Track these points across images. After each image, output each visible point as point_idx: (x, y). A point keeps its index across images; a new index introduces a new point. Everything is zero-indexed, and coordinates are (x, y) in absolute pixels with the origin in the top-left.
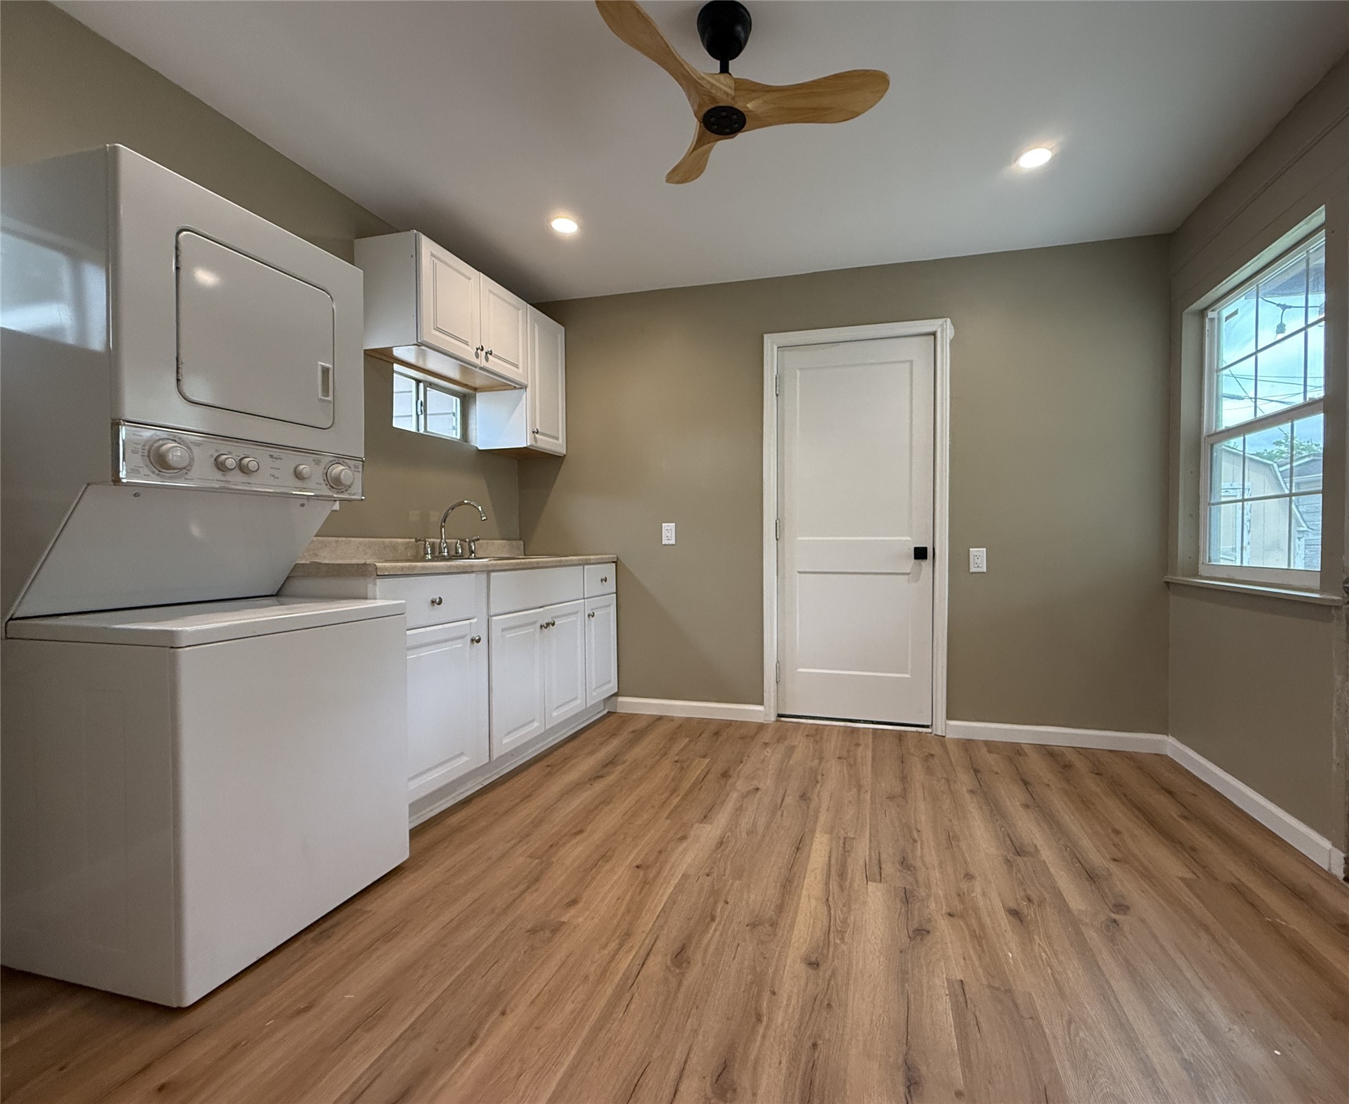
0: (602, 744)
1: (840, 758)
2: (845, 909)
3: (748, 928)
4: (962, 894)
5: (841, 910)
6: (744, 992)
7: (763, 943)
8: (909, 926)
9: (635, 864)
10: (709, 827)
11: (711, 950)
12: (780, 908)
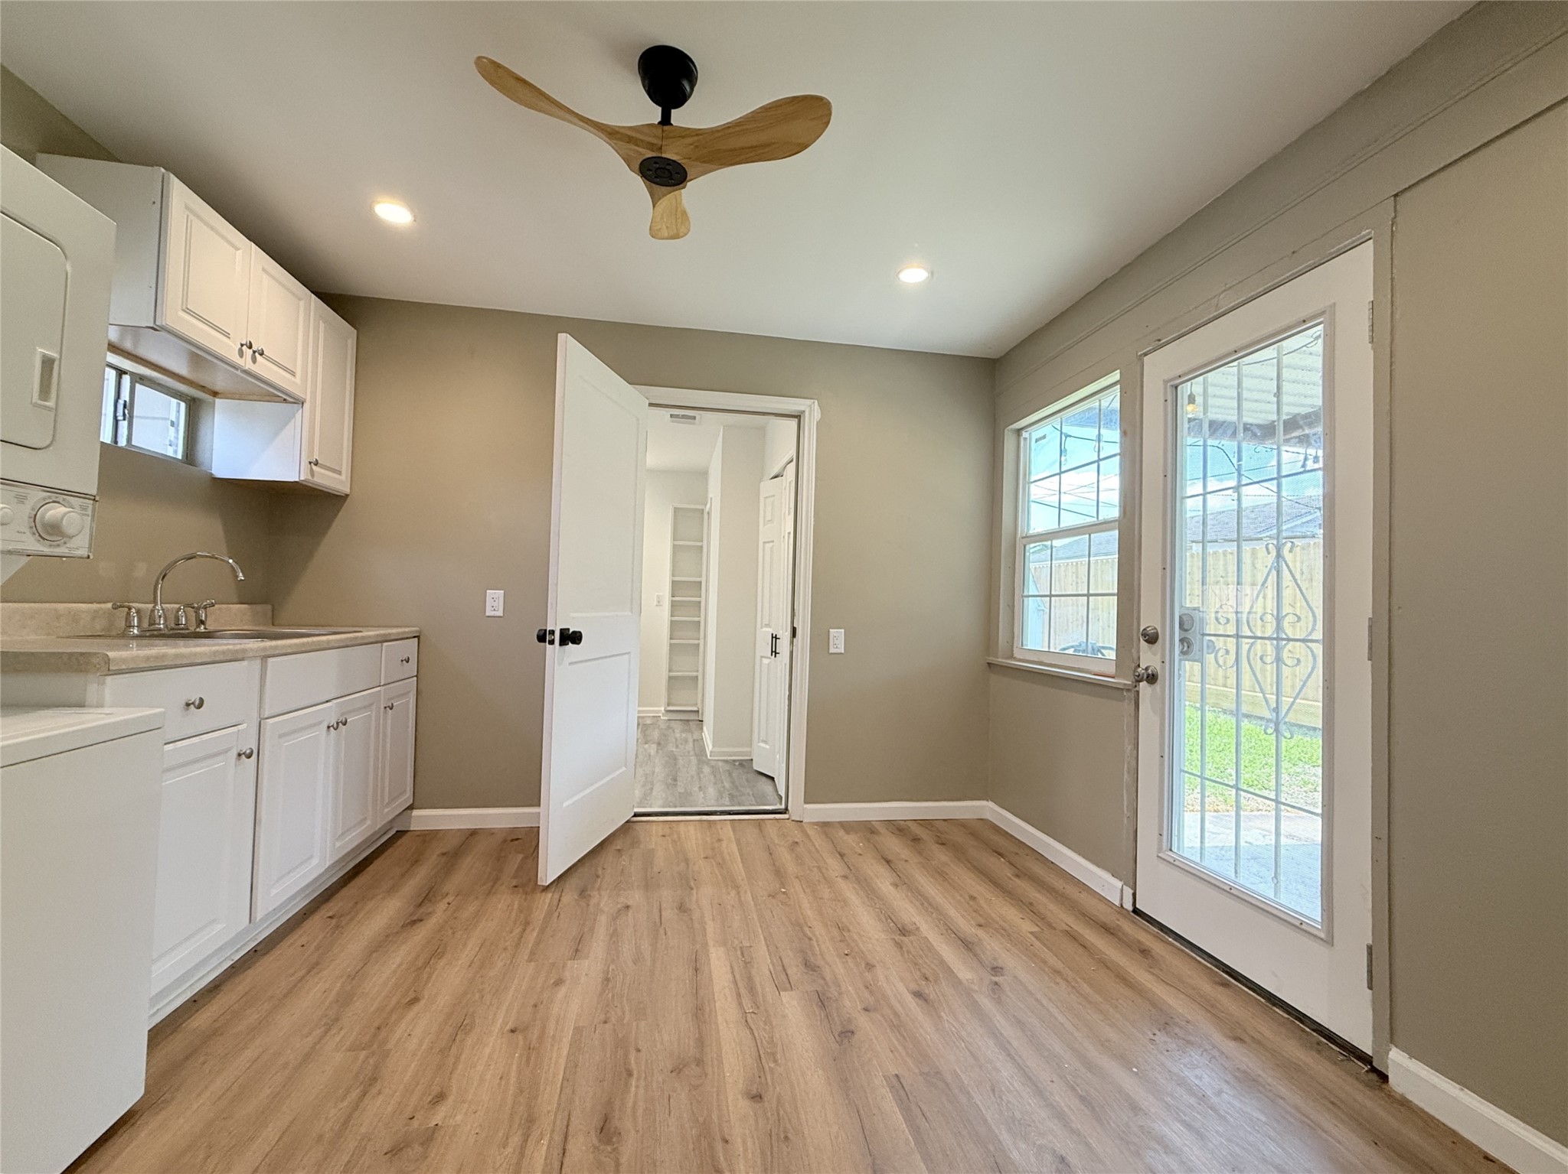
0: (403, 875)
1: (706, 858)
2: (767, 1027)
3: (673, 1073)
4: (869, 986)
5: (764, 1029)
6: (694, 1150)
7: (696, 1088)
8: (834, 1031)
9: (508, 1027)
10: (586, 963)
11: (640, 1112)
12: (701, 1042)
